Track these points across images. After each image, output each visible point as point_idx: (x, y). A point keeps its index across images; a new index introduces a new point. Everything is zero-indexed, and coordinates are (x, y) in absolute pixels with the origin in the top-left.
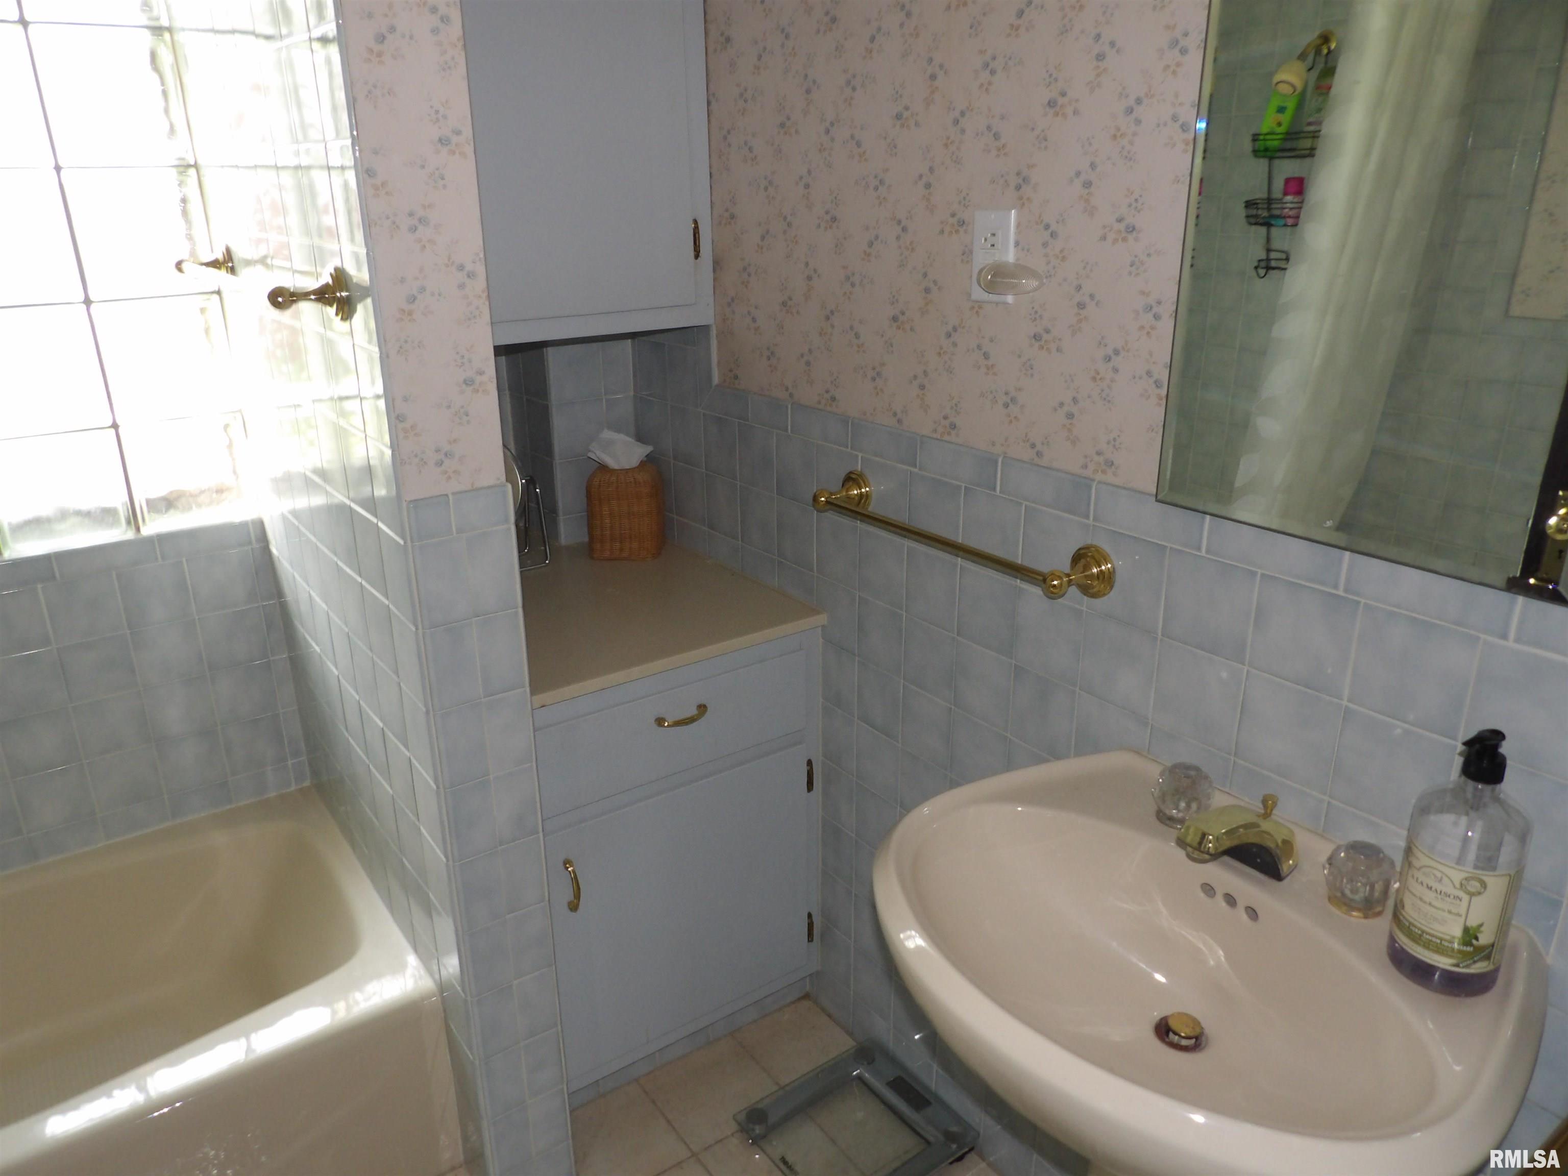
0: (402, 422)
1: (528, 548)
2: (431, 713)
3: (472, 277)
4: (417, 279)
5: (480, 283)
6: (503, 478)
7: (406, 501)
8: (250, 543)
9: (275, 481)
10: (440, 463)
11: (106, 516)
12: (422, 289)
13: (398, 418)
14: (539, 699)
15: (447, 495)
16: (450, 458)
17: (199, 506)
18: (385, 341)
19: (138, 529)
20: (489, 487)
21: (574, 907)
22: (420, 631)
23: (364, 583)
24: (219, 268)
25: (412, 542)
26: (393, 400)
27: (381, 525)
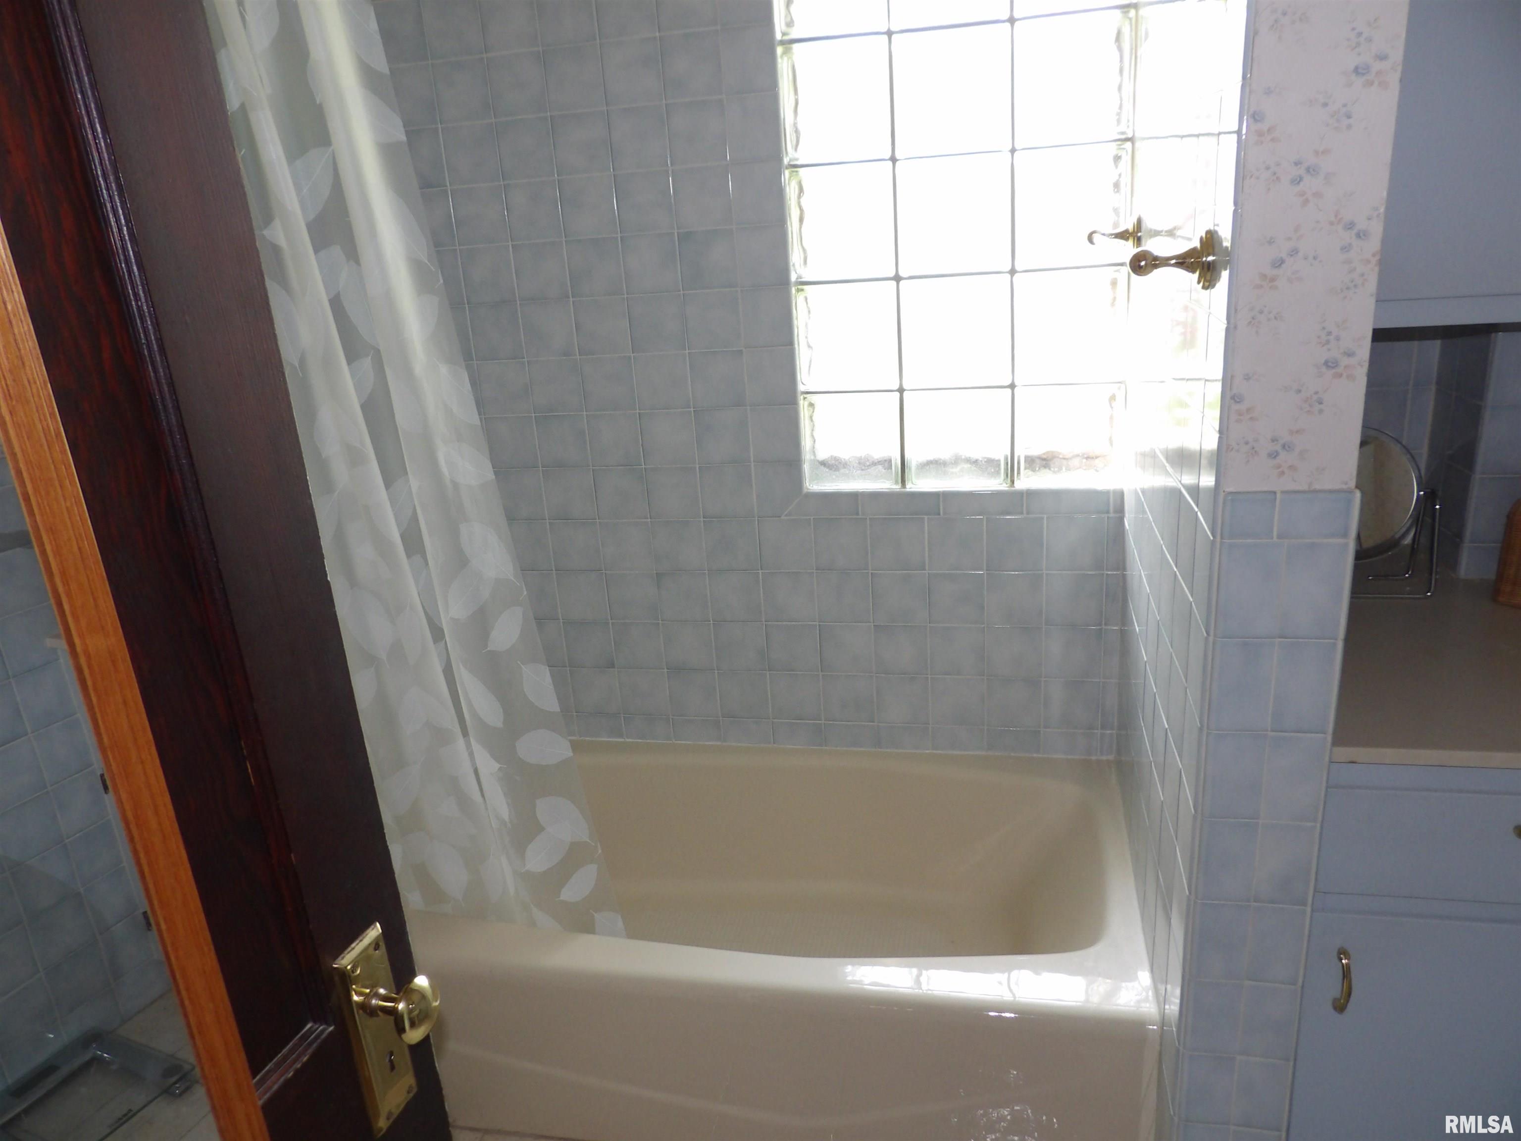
0: (1238, 402)
1: (1410, 573)
2: (1205, 729)
3: (1363, 237)
4: (1289, 239)
5: (1374, 244)
6: (1352, 484)
7: (1224, 491)
8: (1108, 512)
9: (1144, 455)
10: (1273, 455)
11: (988, 465)
12: (1294, 252)
13: (1233, 398)
14: (1344, 753)
15: (1275, 493)
16: (1287, 451)
17: (1068, 469)
18: (1236, 310)
19: (1013, 482)
20: (1331, 492)
21: (1340, 1006)
22: (1211, 639)
23: (1177, 573)
24: (1127, 239)
25: (1222, 538)
26: (1232, 377)
27: (1199, 514)
